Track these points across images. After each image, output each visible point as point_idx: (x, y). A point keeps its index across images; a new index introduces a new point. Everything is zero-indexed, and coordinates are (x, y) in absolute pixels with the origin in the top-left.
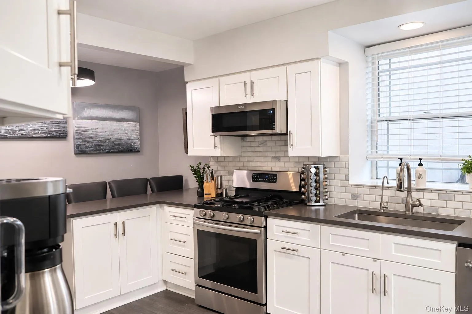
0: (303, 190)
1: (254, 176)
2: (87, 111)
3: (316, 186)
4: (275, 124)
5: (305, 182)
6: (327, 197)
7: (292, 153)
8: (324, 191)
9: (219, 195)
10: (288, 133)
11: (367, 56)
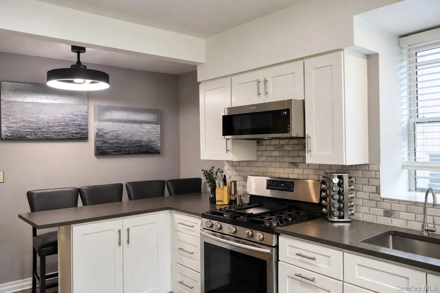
0: (324, 202)
1: (269, 184)
2: (108, 113)
3: (340, 198)
4: (289, 127)
5: (326, 193)
6: (353, 212)
7: (310, 159)
8: (349, 204)
9: (232, 202)
10: (305, 136)
11: (401, 48)
